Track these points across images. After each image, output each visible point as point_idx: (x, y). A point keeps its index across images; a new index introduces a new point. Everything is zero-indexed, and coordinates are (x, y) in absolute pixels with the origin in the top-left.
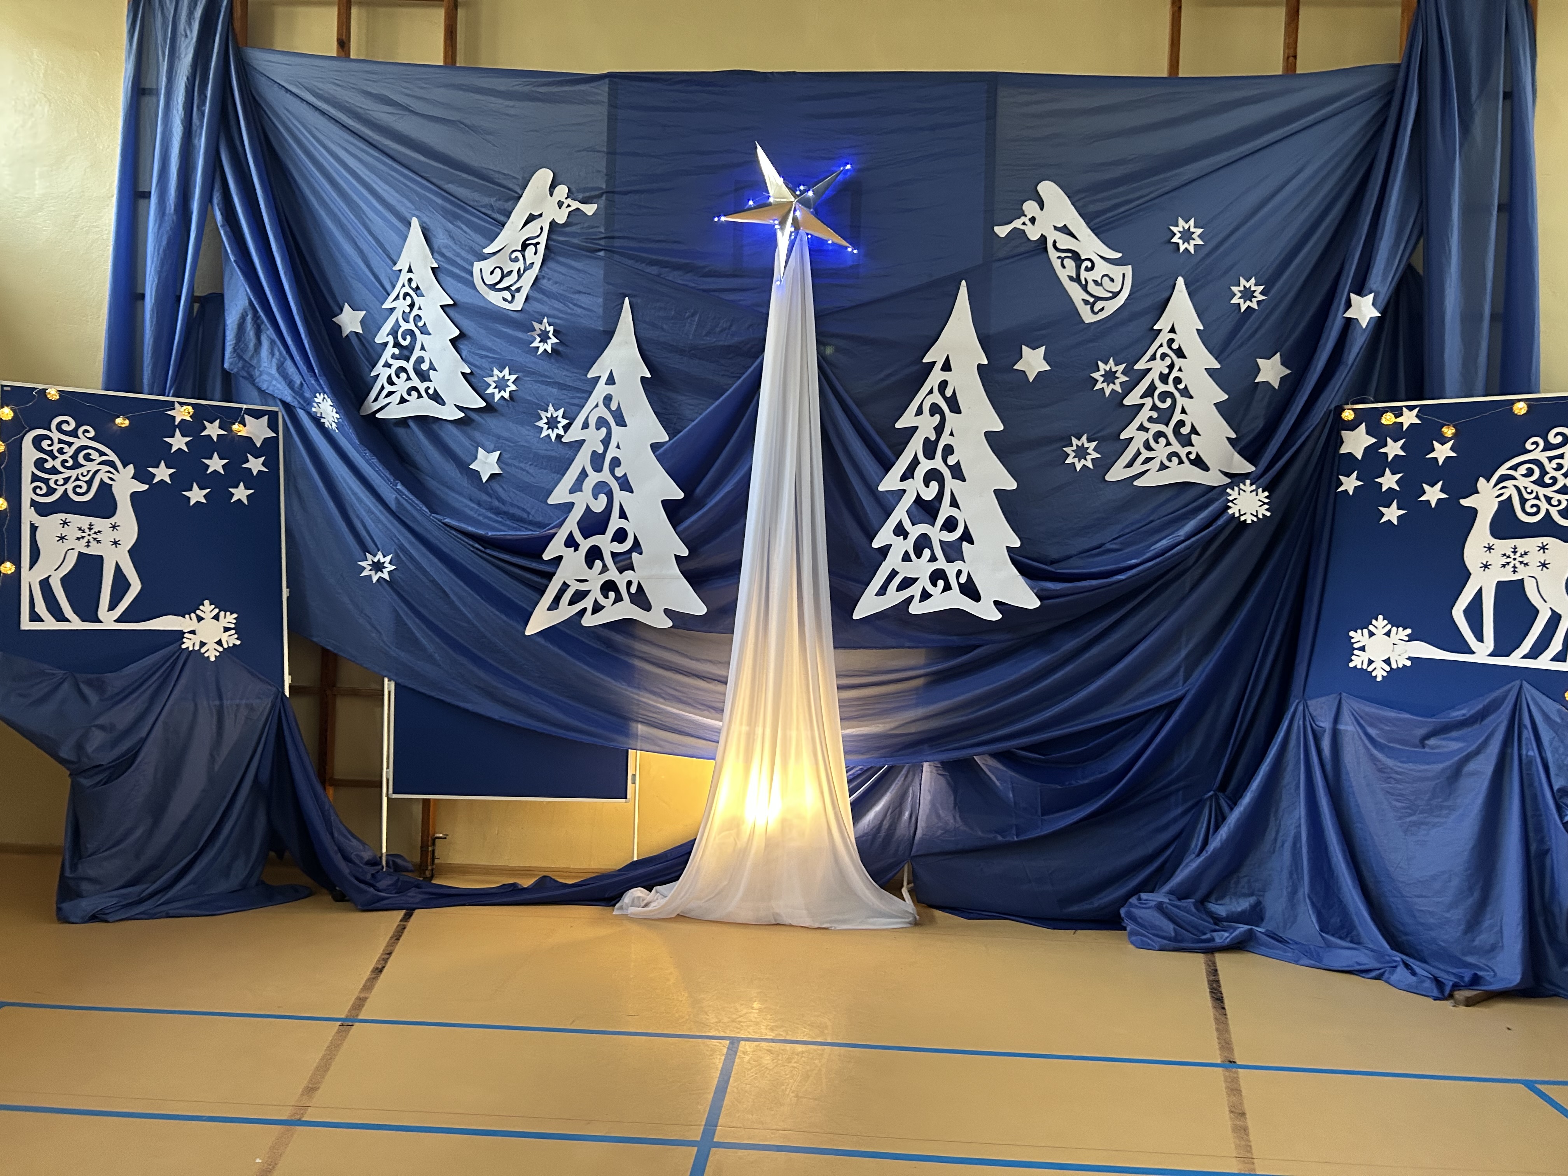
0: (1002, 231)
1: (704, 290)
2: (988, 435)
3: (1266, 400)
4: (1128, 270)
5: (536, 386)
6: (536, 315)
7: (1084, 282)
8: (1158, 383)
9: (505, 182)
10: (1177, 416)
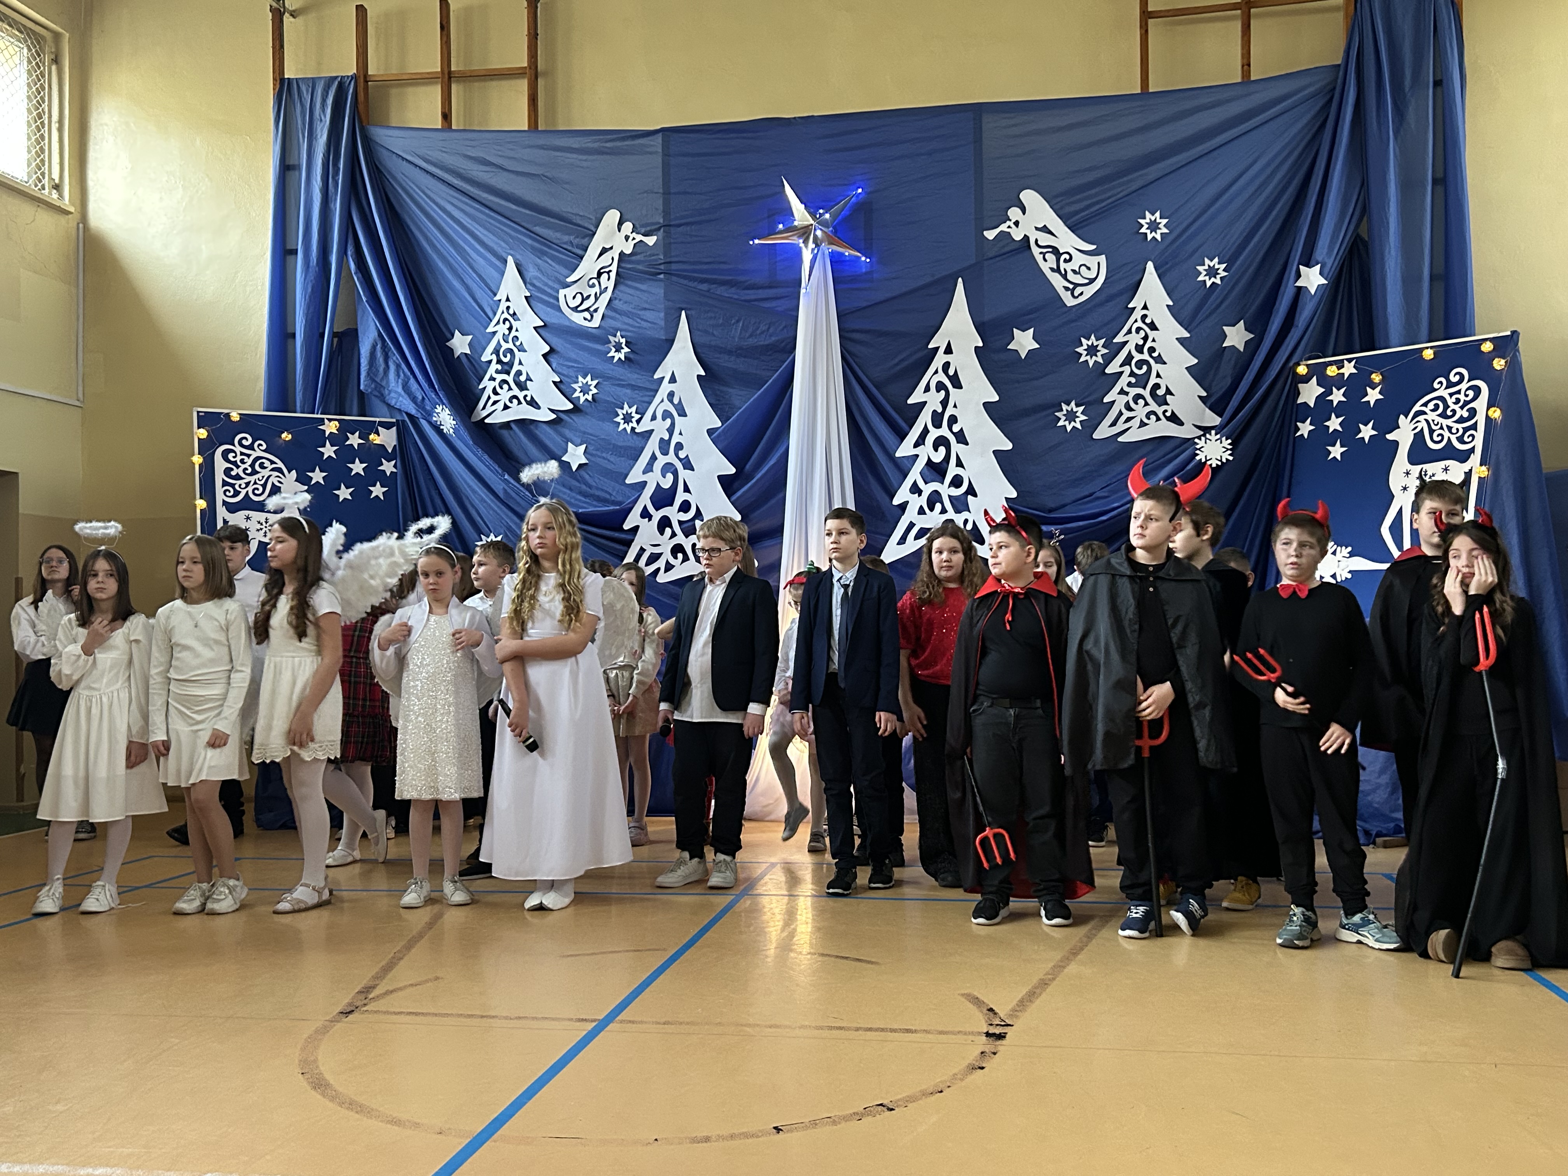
0: (990, 235)
1: (745, 301)
2: (986, 405)
3: (1233, 362)
4: (1102, 259)
5: (613, 389)
6: (611, 330)
7: (1063, 272)
8: (1134, 353)
9: (581, 223)
10: (1153, 380)
